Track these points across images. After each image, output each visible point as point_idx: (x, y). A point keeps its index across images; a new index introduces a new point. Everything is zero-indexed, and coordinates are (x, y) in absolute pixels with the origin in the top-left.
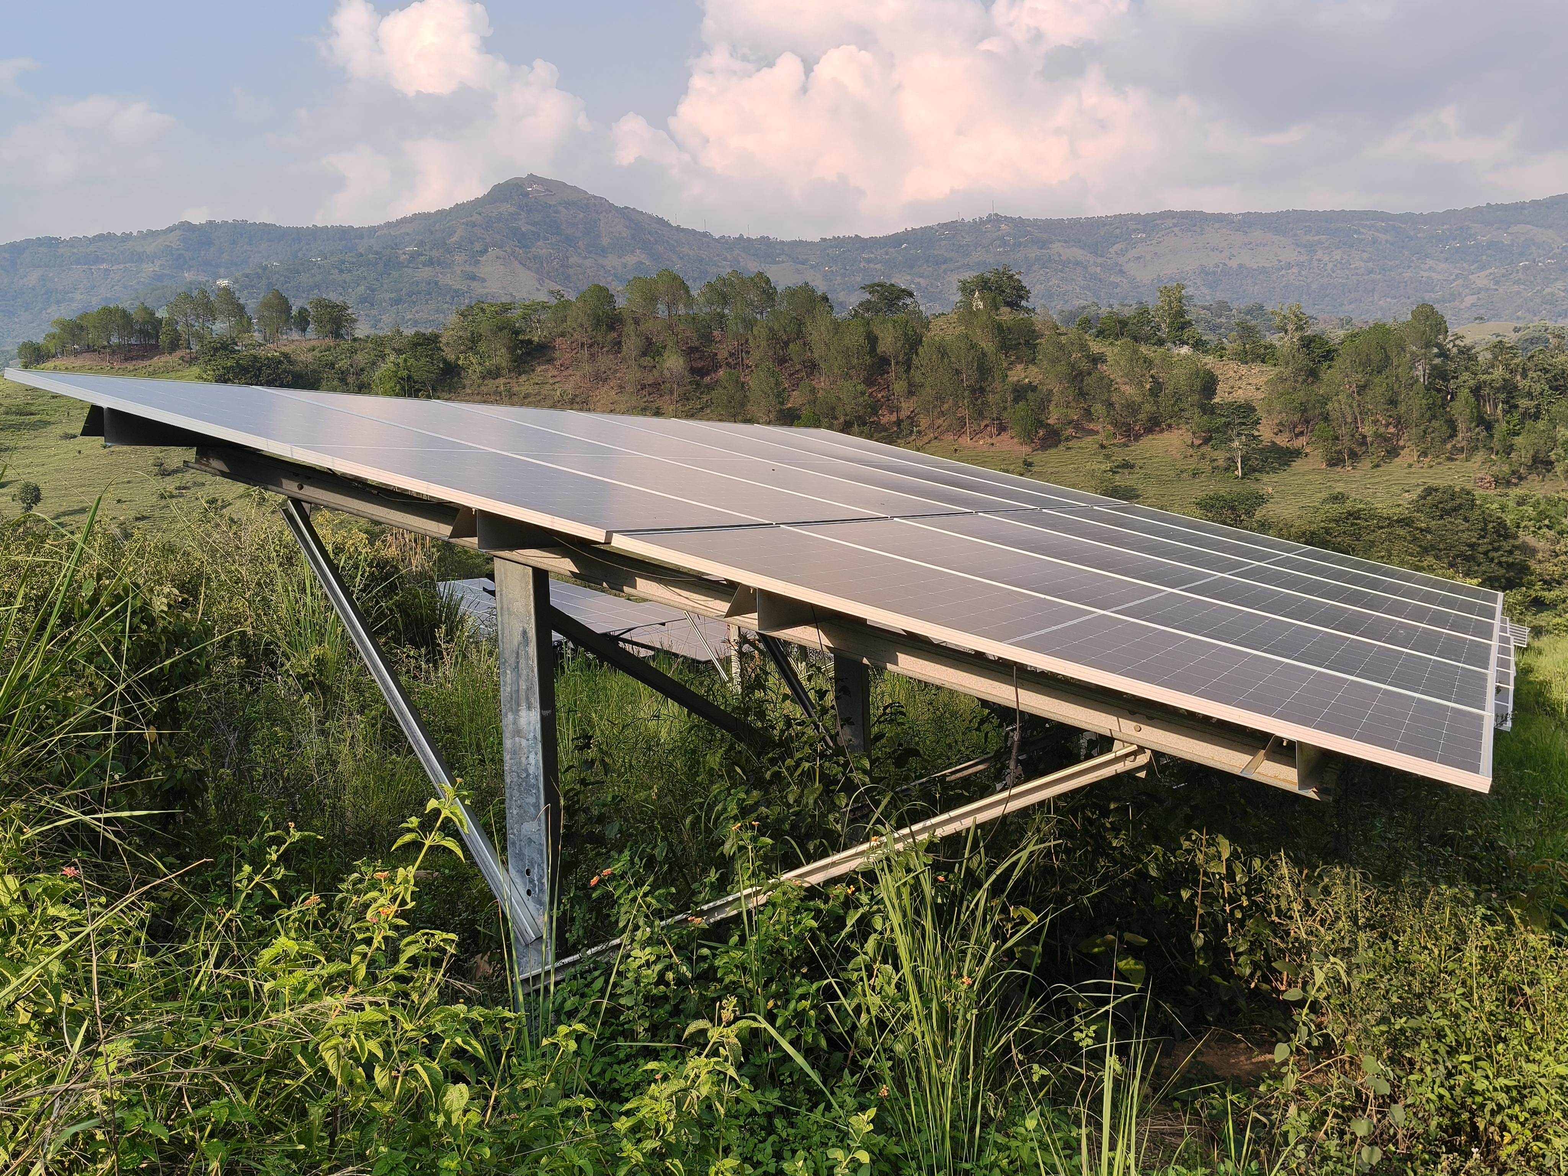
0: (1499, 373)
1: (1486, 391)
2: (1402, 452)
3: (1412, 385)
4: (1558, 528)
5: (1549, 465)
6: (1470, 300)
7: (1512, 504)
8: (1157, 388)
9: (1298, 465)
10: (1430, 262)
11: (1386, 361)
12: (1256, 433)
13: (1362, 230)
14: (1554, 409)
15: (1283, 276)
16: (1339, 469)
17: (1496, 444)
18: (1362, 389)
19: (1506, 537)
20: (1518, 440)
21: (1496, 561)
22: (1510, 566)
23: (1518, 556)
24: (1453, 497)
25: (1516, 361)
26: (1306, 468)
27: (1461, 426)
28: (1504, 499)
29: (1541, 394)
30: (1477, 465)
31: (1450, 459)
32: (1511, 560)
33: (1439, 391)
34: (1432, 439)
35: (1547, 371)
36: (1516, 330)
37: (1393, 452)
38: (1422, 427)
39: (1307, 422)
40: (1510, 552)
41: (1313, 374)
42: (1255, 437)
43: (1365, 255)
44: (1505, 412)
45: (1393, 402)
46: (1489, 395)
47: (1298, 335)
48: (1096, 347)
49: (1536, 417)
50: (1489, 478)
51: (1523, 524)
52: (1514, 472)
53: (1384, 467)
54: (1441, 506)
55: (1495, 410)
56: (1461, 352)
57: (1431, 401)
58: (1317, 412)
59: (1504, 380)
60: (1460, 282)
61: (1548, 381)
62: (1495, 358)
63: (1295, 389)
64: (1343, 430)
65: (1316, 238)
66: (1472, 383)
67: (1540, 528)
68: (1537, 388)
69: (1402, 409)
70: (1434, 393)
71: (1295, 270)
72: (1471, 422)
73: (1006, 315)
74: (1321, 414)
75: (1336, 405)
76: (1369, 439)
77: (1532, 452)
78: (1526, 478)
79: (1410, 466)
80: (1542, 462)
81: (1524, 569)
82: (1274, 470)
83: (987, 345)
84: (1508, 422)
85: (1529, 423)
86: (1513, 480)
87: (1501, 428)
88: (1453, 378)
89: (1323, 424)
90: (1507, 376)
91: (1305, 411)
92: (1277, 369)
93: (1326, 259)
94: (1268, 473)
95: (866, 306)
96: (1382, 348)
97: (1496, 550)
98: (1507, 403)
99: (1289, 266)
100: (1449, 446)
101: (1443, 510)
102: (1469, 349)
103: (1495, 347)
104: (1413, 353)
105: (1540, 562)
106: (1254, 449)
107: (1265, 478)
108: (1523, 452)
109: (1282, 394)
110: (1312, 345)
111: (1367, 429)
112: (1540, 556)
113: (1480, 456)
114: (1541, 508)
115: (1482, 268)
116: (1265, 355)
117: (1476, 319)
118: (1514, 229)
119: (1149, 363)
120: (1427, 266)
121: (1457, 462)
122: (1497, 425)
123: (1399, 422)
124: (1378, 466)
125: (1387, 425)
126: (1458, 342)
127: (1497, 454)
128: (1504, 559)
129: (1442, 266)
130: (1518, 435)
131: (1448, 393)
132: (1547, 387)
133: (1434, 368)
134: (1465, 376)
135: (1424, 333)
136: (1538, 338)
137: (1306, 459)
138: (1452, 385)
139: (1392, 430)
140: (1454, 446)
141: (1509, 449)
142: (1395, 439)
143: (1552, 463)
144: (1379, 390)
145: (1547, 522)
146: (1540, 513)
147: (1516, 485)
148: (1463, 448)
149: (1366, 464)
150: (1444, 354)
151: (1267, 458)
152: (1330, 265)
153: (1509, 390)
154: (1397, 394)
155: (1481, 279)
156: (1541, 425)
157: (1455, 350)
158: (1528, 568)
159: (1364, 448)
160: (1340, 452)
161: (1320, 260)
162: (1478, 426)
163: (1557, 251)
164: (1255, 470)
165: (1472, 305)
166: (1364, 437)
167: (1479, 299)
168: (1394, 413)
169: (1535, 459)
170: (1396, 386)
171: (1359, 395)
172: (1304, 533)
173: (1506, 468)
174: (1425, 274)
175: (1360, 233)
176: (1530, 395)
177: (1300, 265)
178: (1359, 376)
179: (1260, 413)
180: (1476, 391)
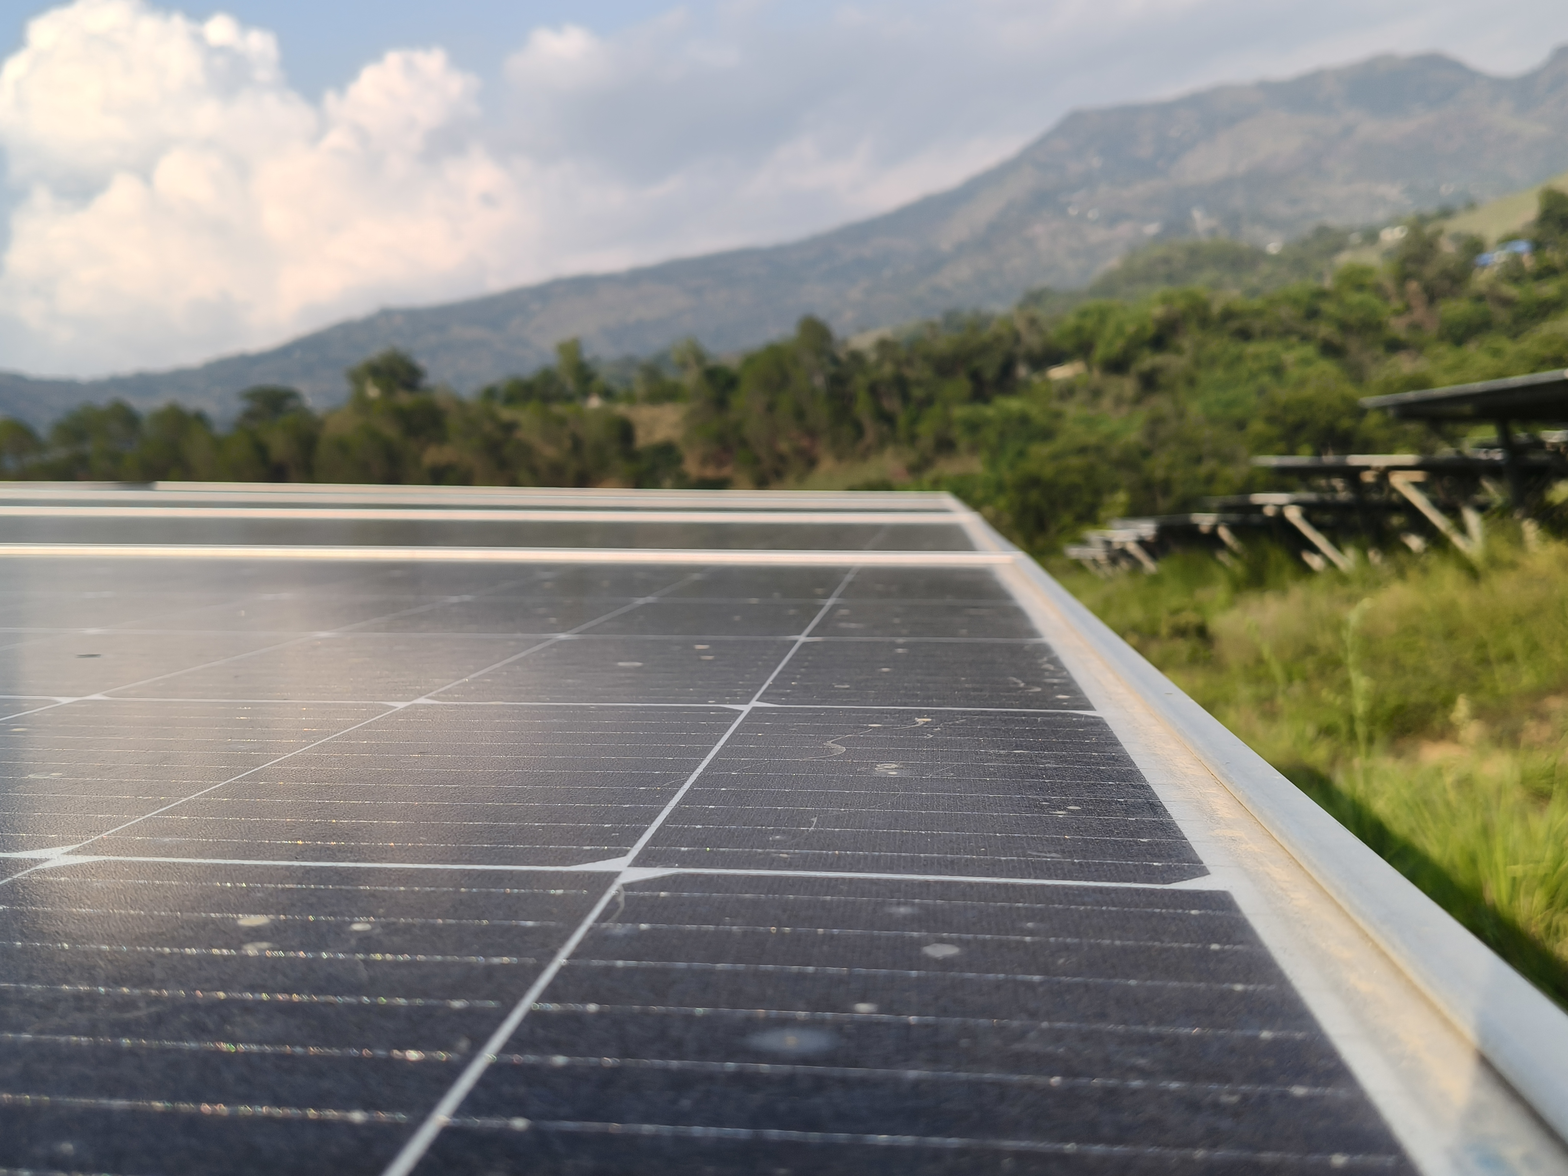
0: (888, 369)
1: (880, 388)
2: (820, 462)
3: (815, 396)
5: (951, 445)
8: (577, 445)
11: (785, 380)
17: (901, 435)
20: (920, 428)
27: (867, 426)
30: (889, 457)
33: (838, 396)
34: (844, 443)
35: (929, 359)
37: (813, 464)
38: (833, 434)
39: (728, 450)
41: (722, 404)
46: (884, 391)
47: (698, 369)
48: (506, 414)
52: (922, 459)
55: (892, 404)
56: (850, 356)
57: (835, 408)
59: (894, 374)
61: (933, 368)
62: (882, 355)
66: (867, 383)
69: (810, 419)
70: (835, 400)
72: (875, 420)
73: (404, 398)
74: (738, 439)
75: (751, 429)
76: (788, 456)
77: (934, 437)
80: (944, 443)
83: (391, 431)
84: (907, 413)
85: (925, 410)
86: (923, 466)
87: (902, 420)
88: (848, 382)
89: (743, 450)
90: (897, 370)
91: (723, 440)
92: (686, 405)
95: (250, 415)
96: (778, 367)
98: (902, 395)
100: (860, 446)
102: (858, 353)
103: (880, 346)
108: (927, 439)
109: (699, 428)
110: (715, 376)
111: (784, 446)
113: (890, 449)
119: (562, 422)
122: (898, 418)
123: (812, 433)
125: (800, 439)
126: (845, 348)
127: (904, 445)
130: (918, 422)
131: (848, 397)
133: (830, 376)
134: (859, 378)
135: (814, 345)
138: (849, 388)
139: (805, 442)
140: (865, 445)
141: (914, 437)
142: (810, 450)
143: (953, 443)
144: (785, 407)
148: (873, 446)
150: (835, 361)
153: (901, 385)
156: (936, 410)
157: (845, 356)
159: (784, 465)
160: (763, 472)
162: (880, 422)
168: (803, 426)
170: (800, 399)
171: (768, 415)
176: (920, 384)
178: (765, 397)
179: (682, 450)
180: (872, 390)
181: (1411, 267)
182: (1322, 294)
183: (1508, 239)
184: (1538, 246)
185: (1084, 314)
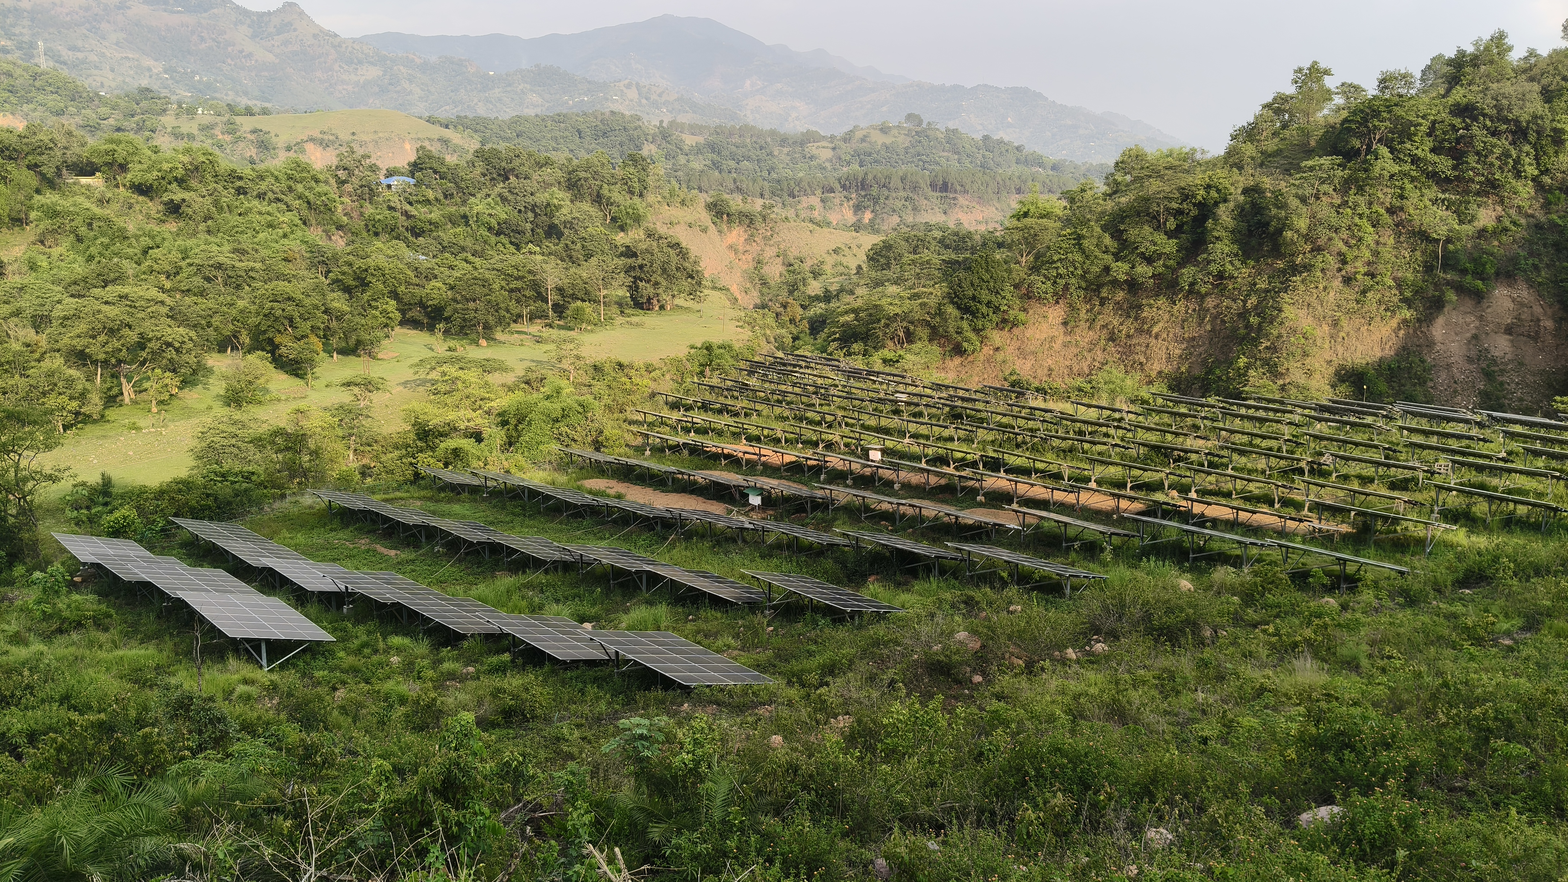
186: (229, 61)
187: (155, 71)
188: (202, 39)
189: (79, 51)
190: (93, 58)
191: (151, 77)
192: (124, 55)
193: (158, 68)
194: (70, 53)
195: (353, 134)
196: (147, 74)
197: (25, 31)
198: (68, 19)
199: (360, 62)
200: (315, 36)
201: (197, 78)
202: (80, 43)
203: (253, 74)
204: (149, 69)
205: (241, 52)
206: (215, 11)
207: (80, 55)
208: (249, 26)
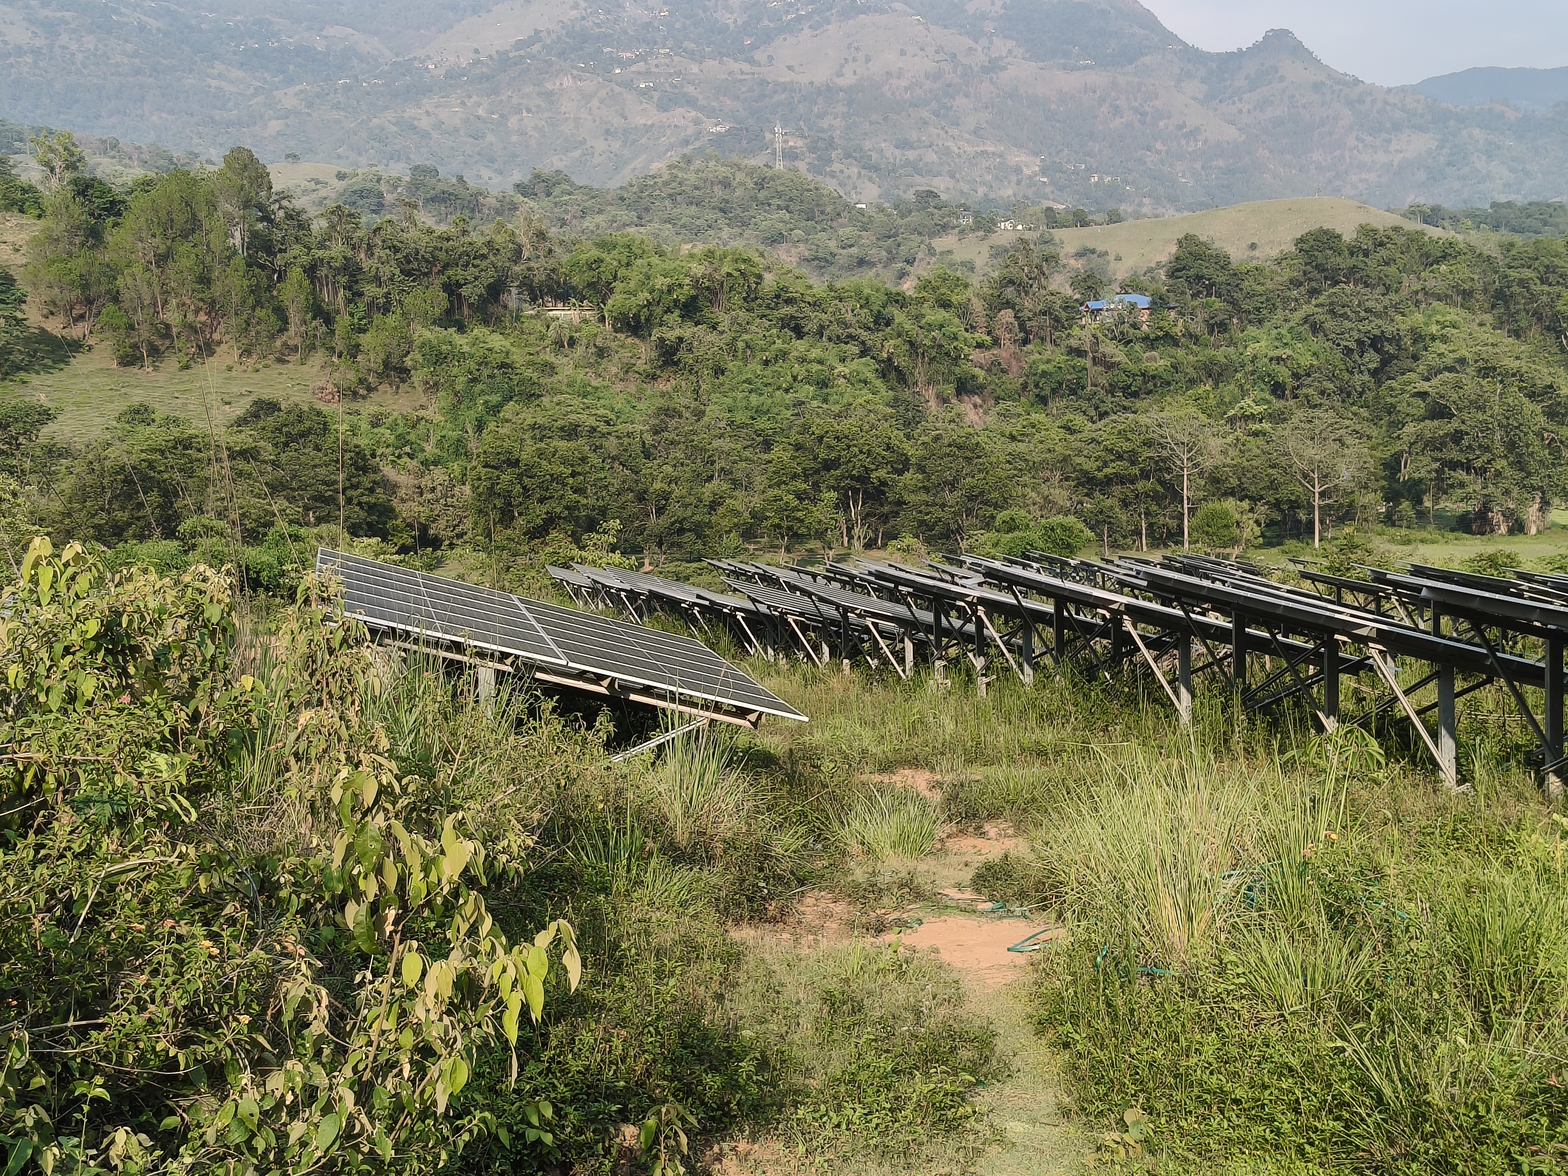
0: (337, 250)
1: (323, 272)
2: (218, 349)
3: (229, 258)
4: (421, 457)
5: (403, 373)
6: (275, 126)
7: (365, 426)
9: (79, 363)
10: (219, 67)
11: (193, 226)
12: (19, 315)
13: (123, 10)
14: (408, 300)
15: (11, 66)
16: (134, 370)
17: (339, 345)
18: (163, 259)
19: (365, 470)
20: (366, 340)
21: (355, 501)
22: (371, 508)
23: (380, 495)
24: (300, 418)
25: (359, 234)
26: (91, 367)
27: (294, 317)
28: (355, 418)
29: (391, 279)
30: (315, 369)
31: (280, 361)
32: (372, 500)
33: (262, 267)
34: (258, 333)
35: (397, 250)
36: (341, 176)
37: (208, 349)
38: (245, 317)
39: (89, 302)
40: (371, 491)
41: (94, 236)
42: (19, 322)
43: (129, 47)
44: (349, 301)
45: (205, 280)
46: (327, 277)
47: (68, 175)
49: (386, 309)
50: (330, 387)
51: (379, 453)
52: (361, 381)
53: (196, 369)
54: (285, 429)
55: (335, 298)
56: (288, 216)
57: (254, 281)
58: (103, 289)
59: (345, 258)
60: (260, 99)
61: (399, 263)
62: (333, 227)
63: (70, 254)
64: (140, 316)
65: (59, 14)
66: (305, 260)
67: (399, 457)
68: (386, 271)
69: (217, 290)
70: (257, 270)
71: (29, 59)
72: (307, 312)
74: (108, 292)
75: (129, 281)
76: (175, 330)
77: (382, 356)
78: (376, 389)
79: (230, 369)
80: (395, 369)
81: (387, 512)
82: (46, 369)
84: (352, 315)
85: (377, 317)
86: (361, 392)
87: (343, 322)
88: (280, 251)
89: (111, 307)
90: (350, 254)
91: (85, 287)
92: (41, 223)
93: (74, 46)
94: (38, 373)
96: (187, 204)
97: (355, 487)
98: (350, 288)
99: (20, 51)
100: (278, 343)
101: (288, 434)
102: (298, 214)
103: (333, 213)
104: (226, 214)
105: (403, 501)
106: (17, 337)
107: (35, 380)
108: (372, 356)
109: (54, 262)
110: (91, 192)
111: (172, 317)
112: (402, 493)
113: (319, 358)
114: (400, 431)
115: (290, 81)
116: (23, 202)
117: (288, 156)
118: (330, 31)
120: (215, 72)
121: (290, 366)
122: (338, 318)
123: (213, 308)
124: (187, 367)
125: (197, 312)
126: (285, 203)
127: (340, 356)
128: (364, 499)
129: (236, 73)
130: (365, 331)
131: (274, 271)
132: (397, 272)
133: (255, 235)
134: (296, 250)
135: (242, 188)
136: (369, 191)
137: (90, 355)
138: (279, 260)
139: (202, 317)
140: (285, 344)
141: (355, 350)
142: (208, 330)
143: (407, 371)
144: (186, 263)
145: (407, 449)
146: (399, 437)
147: (364, 397)
148: (296, 347)
149: (171, 364)
150: (267, 217)
151: (35, 351)
152: (80, 57)
153: (352, 272)
154: (210, 270)
155: (288, 98)
156: (392, 320)
157: (281, 213)
158: (392, 510)
159: (167, 342)
160: (135, 346)
161: (64, 48)
162: (314, 318)
163: (386, 68)
164: (19, 368)
165: (278, 133)
166: (168, 327)
167: (287, 125)
168: (206, 295)
169: (386, 364)
170: (209, 259)
171: (158, 267)
172: (122, 468)
173: (352, 376)
174: (213, 83)
175: (120, 14)
176: (377, 280)
177: (36, 52)
178: (157, 241)
179: (22, 285)
180: (311, 271)
181: (1010, 292)
182: (899, 300)
183: (1131, 286)
184: (1159, 304)
185: (606, 246)
186: (1159, 146)
187: (1027, 172)
188: (1116, 111)
189: (912, 147)
190: (931, 157)
191: (1019, 183)
192: (979, 149)
193: (1030, 165)
194: (897, 152)
195: (1253, 246)
196: (1014, 178)
197: (837, 123)
198: (907, 96)
199: (1397, 128)
200: (1317, 87)
201: (1095, 179)
202: (914, 135)
203: (1198, 166)
204: (1018, 170)
205: (1180, 127)
206: (1147, 60)
207: (911, 155)
208: (1203, 81)
